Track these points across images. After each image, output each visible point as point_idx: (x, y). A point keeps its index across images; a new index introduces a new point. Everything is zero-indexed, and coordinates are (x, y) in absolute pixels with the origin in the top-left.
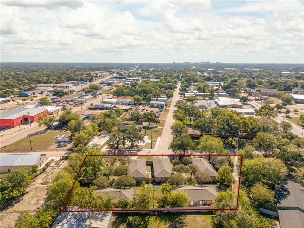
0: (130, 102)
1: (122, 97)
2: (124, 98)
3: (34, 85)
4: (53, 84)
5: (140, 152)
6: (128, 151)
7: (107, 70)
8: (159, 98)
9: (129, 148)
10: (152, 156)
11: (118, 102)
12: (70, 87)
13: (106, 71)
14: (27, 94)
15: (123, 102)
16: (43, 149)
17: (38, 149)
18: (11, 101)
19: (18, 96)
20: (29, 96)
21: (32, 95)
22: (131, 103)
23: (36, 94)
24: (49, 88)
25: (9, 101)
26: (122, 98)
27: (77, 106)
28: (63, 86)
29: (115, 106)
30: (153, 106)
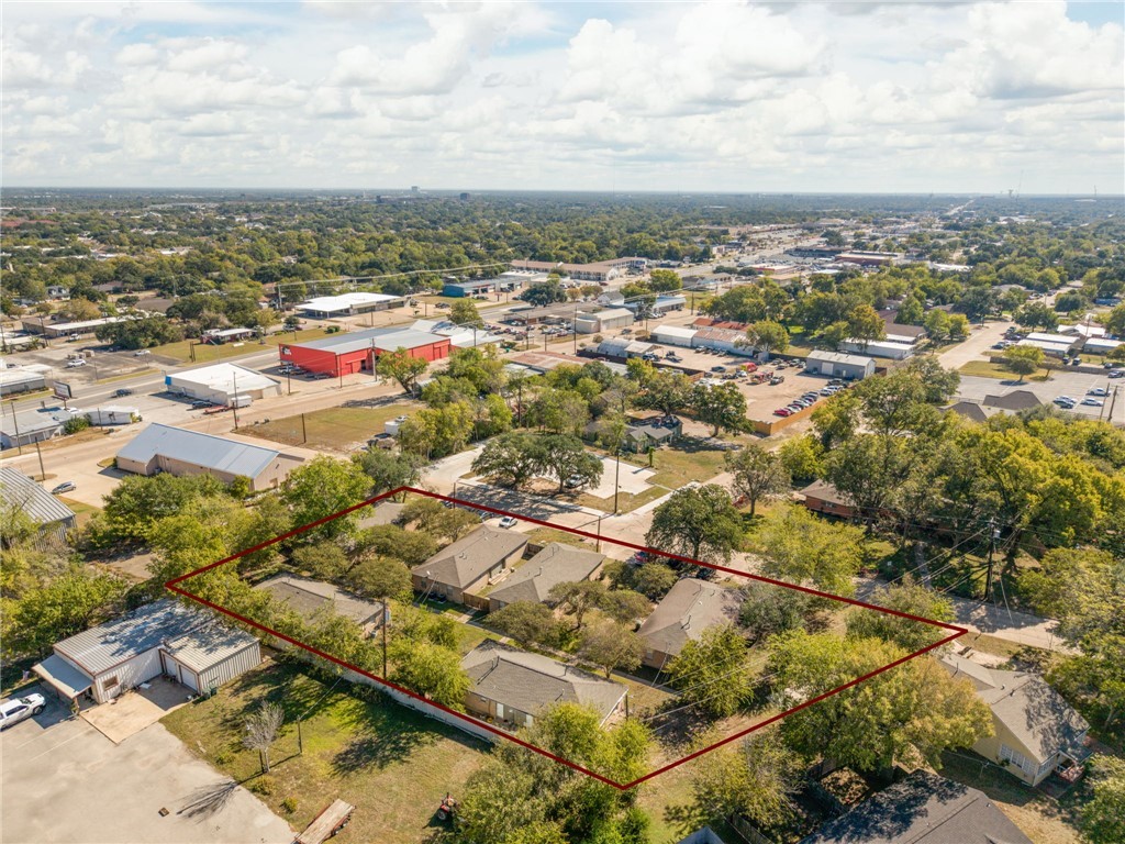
0: (738, 344)
1: (731, 323)
2: (738, 329)
3: (499, 264)
4: (561, 263)
5: (567, 514)
6: (535, 502)
7: (804, 220)
8: (871, 343)
9: (543, 495)
10: (584, 537)
11: (697, 341)
12: (609, 275)
13: (792, 226)
14: (462, 289)
15: (716, 343)
16: (330, 446)
17: (321, 443)
18: (407, 305)
19: (439, 294)
20: (468, 295)
21: (477, 292)
22: (740, 348)
23: (490, 291)
24: (538, 276)
25: (401, 304)
26: (730, 328)
27: (562, 339)
28: (589, 274)
29: (672, 354)
30: (815, 369)
